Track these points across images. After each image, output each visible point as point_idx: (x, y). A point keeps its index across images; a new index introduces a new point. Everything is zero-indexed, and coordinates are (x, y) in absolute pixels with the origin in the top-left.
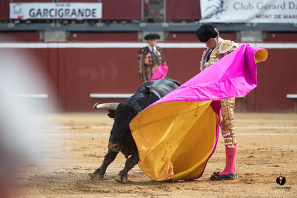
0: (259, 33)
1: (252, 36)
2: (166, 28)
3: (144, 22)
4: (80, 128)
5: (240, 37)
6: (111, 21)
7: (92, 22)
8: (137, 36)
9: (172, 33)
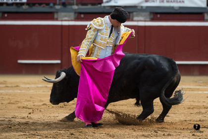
0: (147, 14)
1: (142, 16)
2: (76, 10)
3: (59, 5)
4: (12, 87)
5: (133, 17)
6: (34, 4)
7: (19, 5)
8: (53, 16)
9: (81, 13)
